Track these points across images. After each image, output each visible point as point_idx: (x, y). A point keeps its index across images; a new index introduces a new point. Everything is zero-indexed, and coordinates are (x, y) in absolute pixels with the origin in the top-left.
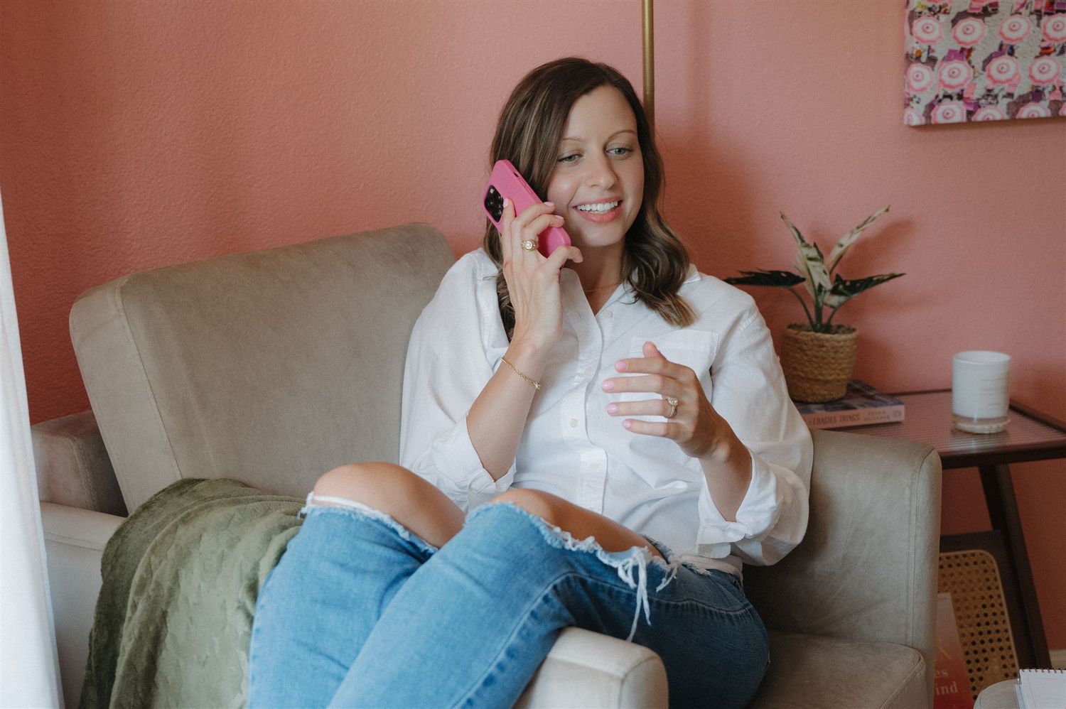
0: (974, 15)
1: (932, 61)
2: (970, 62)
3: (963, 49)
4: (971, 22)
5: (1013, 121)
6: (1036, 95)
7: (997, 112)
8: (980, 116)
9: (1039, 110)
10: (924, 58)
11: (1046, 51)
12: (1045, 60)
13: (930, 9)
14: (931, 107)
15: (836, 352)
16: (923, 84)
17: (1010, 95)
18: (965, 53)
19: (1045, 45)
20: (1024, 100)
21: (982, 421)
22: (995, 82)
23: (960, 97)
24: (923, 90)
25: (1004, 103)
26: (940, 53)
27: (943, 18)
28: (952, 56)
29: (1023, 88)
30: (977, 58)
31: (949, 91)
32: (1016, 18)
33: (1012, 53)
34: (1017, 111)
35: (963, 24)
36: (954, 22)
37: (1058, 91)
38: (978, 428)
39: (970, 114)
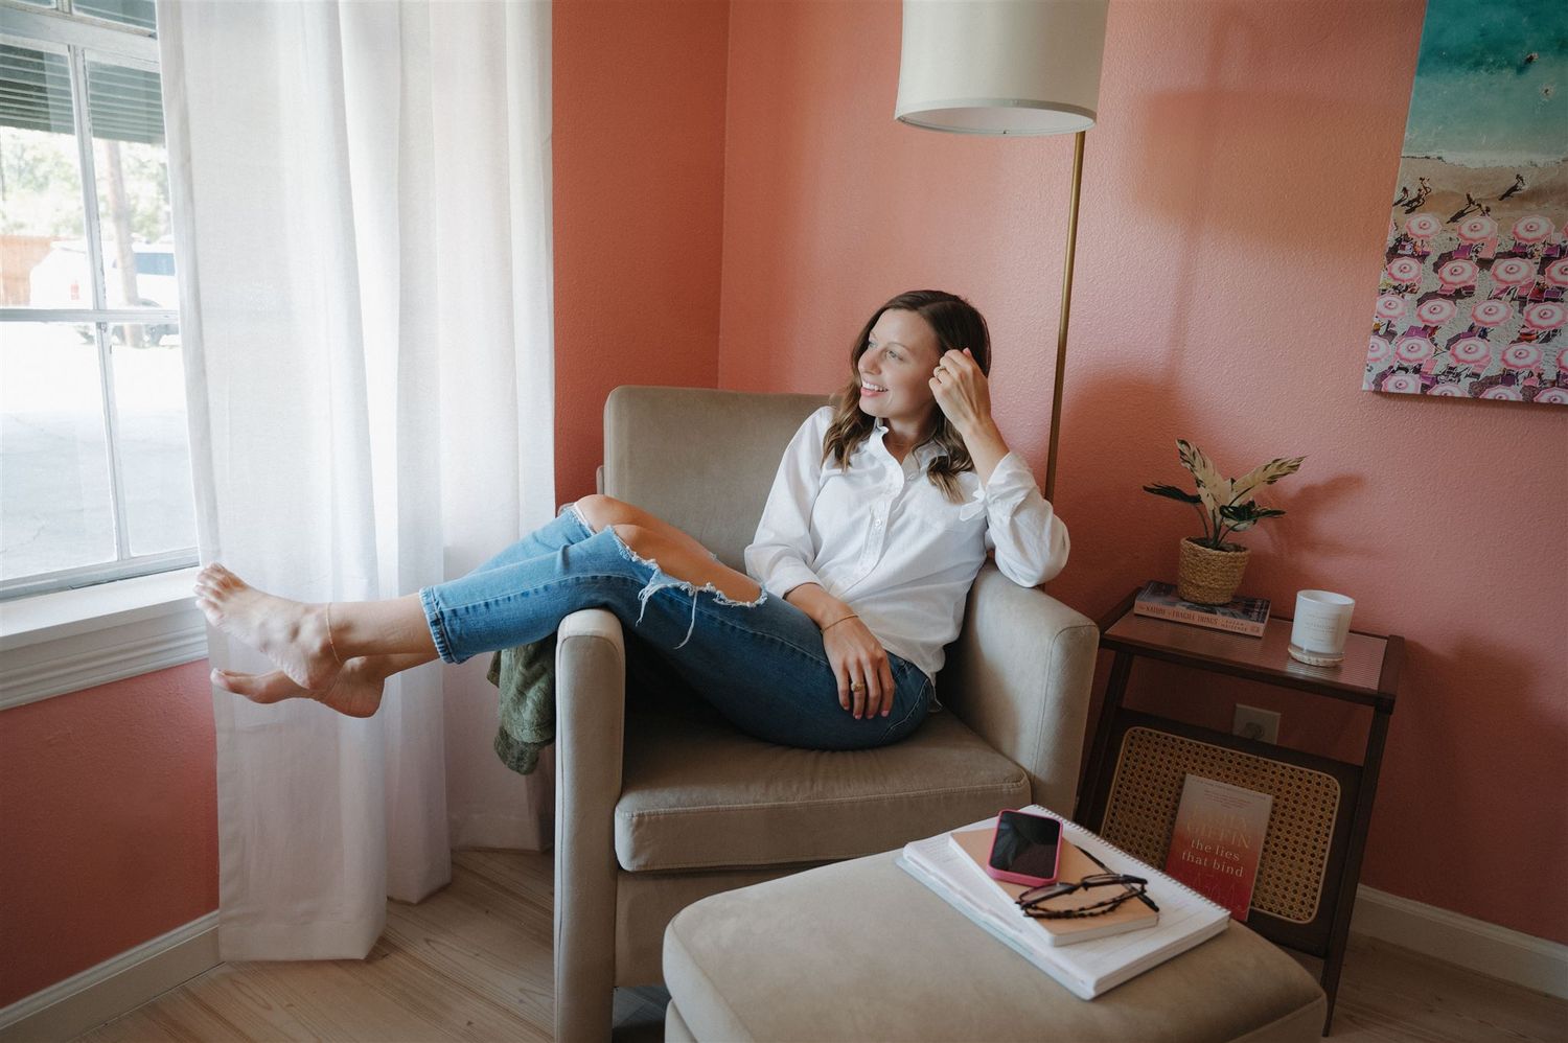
0: (1444, 297)
1: (1390, 334)
2: (1432, 340)
3: (1426, 327)
4: (1439, 302)
5: (1475, 400)
6: (1508, 378)
7: (1460, 389)
8: (1437, 391)
9: (1512, 393)
10: (1381, 332)
11: (1526, 337)
12: (1524, 346)
13: (1395, 288)
14: (1383, 376)
15: (1208, 564)
16: (1378, 354)
17: (1476, 375)
18: (1429, 331)
19: (1525, 331)
20: (1492, 382)
21: (1311, 653)
22: (1458, 361)
23: (1417, 370)
24: (1376, 359)
25: (1466, 382)
26: (1400, 328)
27: (1408, 296)
28: (1412, 332)
29: (1494, 369)
30: (1442, 337)
31: (1405, 365)
32: (1495, 303)
33: (1484, 334)
34: (1482, 392)
35: (1430, 304)
36: (1421, 302)
37: (1535, 377)
38: (1305, 659)
39: (1425, 387)
